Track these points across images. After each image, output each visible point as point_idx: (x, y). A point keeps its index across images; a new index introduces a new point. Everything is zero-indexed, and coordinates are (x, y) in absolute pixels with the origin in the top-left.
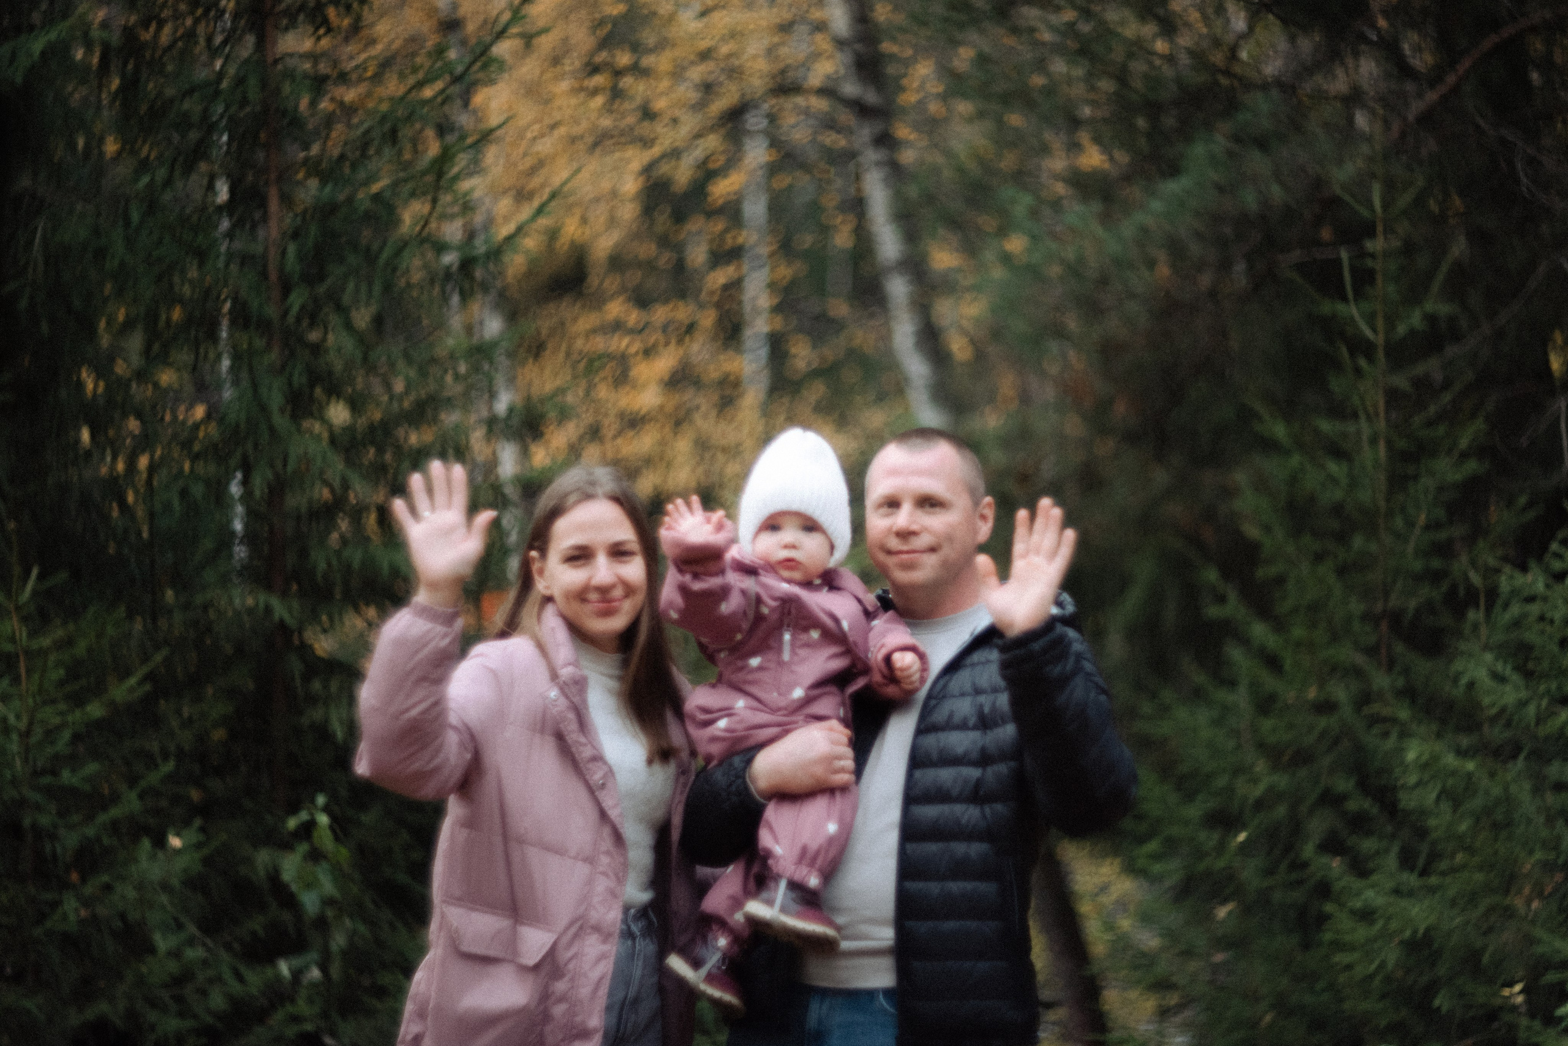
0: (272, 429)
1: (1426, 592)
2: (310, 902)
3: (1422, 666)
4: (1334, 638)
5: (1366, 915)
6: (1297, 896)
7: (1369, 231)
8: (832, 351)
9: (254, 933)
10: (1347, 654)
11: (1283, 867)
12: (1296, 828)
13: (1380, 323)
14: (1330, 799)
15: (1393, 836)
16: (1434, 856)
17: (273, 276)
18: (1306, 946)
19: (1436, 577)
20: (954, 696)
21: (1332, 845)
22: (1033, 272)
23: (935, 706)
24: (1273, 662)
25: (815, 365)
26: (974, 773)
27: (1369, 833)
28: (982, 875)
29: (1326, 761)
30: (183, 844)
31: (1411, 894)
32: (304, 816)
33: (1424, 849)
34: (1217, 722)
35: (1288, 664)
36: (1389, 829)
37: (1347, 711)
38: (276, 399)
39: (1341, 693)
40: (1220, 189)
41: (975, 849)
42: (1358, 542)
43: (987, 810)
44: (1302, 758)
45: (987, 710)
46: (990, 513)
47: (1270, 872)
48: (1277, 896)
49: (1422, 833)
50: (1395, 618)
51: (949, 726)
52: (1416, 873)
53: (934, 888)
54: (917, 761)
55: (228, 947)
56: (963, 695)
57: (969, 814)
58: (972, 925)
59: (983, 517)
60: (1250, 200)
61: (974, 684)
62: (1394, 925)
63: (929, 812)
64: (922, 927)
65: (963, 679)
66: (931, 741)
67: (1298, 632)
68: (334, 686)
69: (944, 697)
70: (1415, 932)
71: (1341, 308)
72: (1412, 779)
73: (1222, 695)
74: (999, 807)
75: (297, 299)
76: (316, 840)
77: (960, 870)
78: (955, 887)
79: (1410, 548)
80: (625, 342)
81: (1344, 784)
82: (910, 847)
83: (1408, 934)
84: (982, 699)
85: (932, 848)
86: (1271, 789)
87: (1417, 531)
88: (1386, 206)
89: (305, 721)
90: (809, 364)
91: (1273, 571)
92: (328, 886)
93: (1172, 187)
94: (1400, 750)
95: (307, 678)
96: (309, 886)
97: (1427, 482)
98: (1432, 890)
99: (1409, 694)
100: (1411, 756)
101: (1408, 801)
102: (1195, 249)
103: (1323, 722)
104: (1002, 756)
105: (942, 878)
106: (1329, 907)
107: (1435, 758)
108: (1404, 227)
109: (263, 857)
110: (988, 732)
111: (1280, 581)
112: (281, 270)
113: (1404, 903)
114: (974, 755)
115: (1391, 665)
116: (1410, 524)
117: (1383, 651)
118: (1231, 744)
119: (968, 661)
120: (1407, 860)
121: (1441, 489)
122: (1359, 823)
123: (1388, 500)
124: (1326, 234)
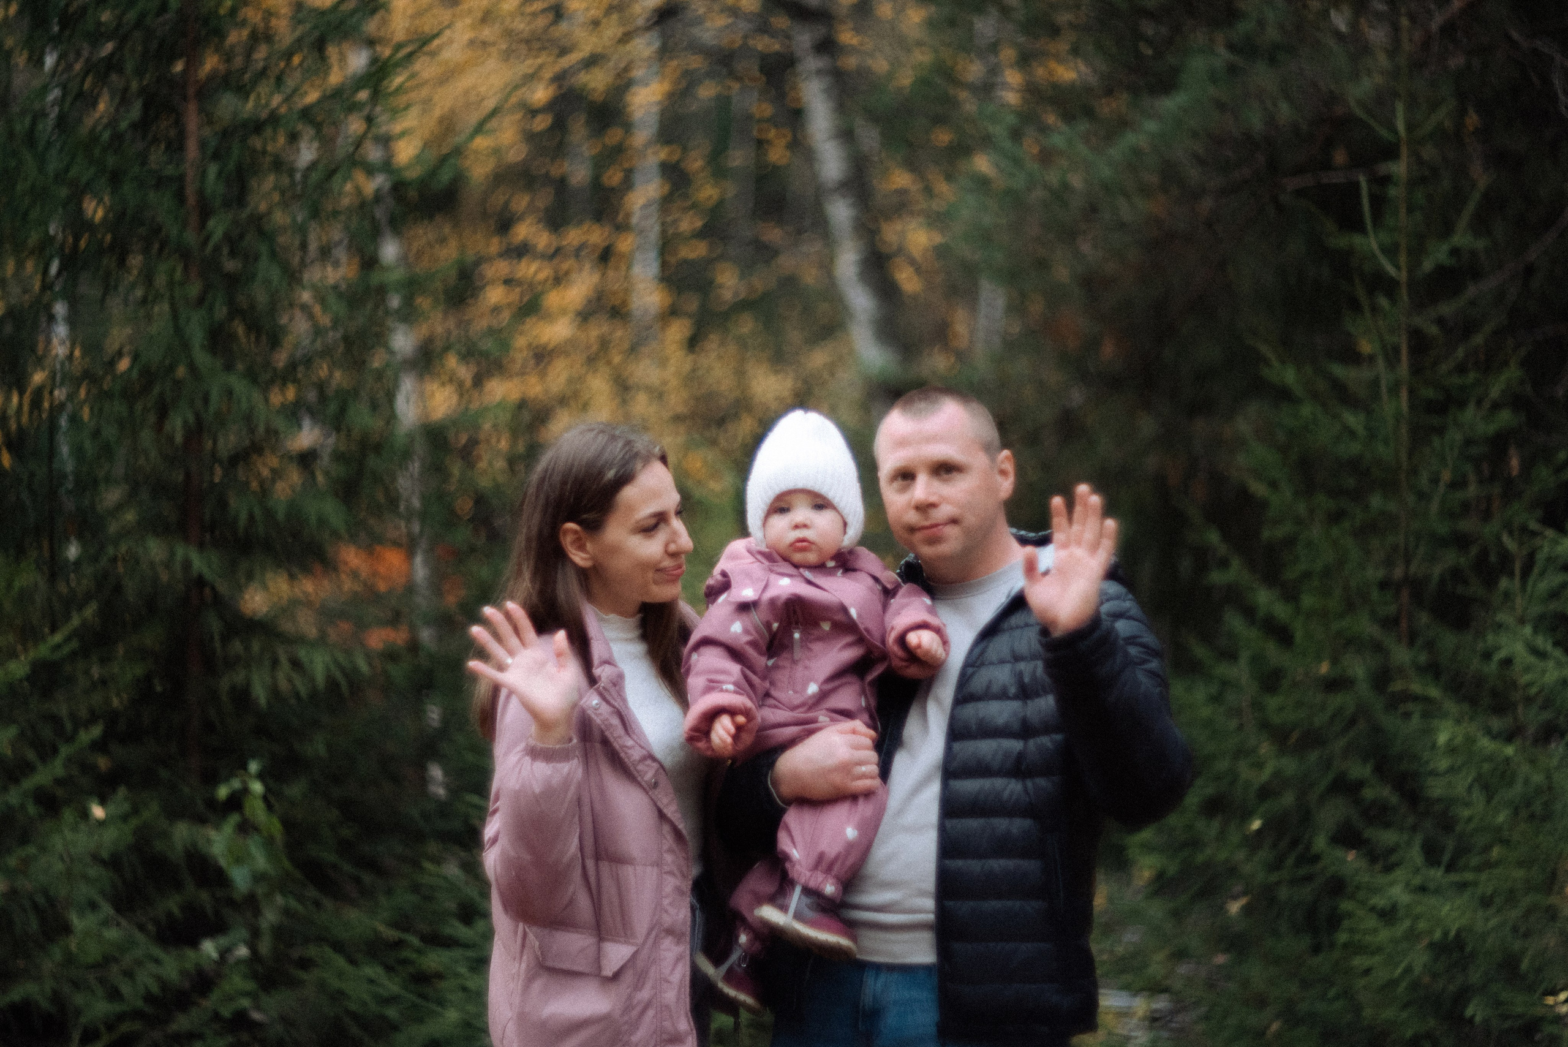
0: (192, 368)
1: (1450, 558)
2: (240, 878)
3: (1448, 640)
4: (1350, 607)
5: (1388, 915)
6: (1306, 893)
7: (1391, 152)
8: (762, 280)
9: (170, 914)
10: (1365, 626)
11: (1290, 861)
12: (1306, 816)
13: (1403, 259)
14: (1345, 787)
15: (1414, 829)
16: (1462, 850)
17: (191, 200)
18: (1316, 949)
19: (1461, 541)
20: (992, 663)
21: (1346, 837)
22: (1014, 200)
23: (973, 674)
24: (1282, 635)
25: (742, 296)
26: (1015, 745)
27: (1387, 825)
28: (1025, 853)
29: (1339, 745)
30: (107, 814)
31: (1437, 891)
32: (236, 784)
33: (1450, 844)
34: (1216, 699)
35: (1299, 635)
36: (1411, 820)
37: (1364, 688)
38: (197, 334)
39: (1358, 668)
40: (1221, 106)
41: (1017, 826)
42: (1376, 501)
43: (1029, 784)
44: (1312, 739)
45: (1026, 680)
46: (1009, 467)
47: (1276, 865)
48: (1283, 893)
49: (1447, 824)
50: (1416, 586)
51: (986, 696)
52: (1442, 869)
53: (974, 866)
54: (956, 733)
55: (142, 928)
56: (1002, 662)
57: (1010, 788)
58: (1014, 904)
59: (1003, 473)
60: (1255, 121)
61: (1013, 651)
62: (1422, 925)
63: (969, 786)
64: (963, 907)
65: (1001, 645)
66: (971, 711)
67: (1308, 601)
68: (256, 646)
69: (982, 664)
70: (1446, 934)
71: (1358, 240)
72: (1443, 764)
73: (1223, 670)
74: (1042, 782)
75: (218, 227)
76: (247, 811)
77: (1002, 847)
78: (998, 865)
79: (1434, 507)
80: (533, 268)
81: (1359, 770)
82: (949, 823)
83: (1438, 935)
84: (1022, 666)
85: (973, 824)
86: (1277, 774)
87: (1442, 488)
88: (1410, 127)
89: (224, 684)
90: (736, 294)
91: (1281, 532)
92: (261, 861)
93: (1170, 104)
94: (1429, 732)
95: (226, 639)
96: (239, 860)
97: (1455, 436)
98: (1463, 886)
99: (1433, 670)
100: (1442, 738)
101: (1436, 789)
102: (1193, 174)
103: (1337, 700)
104: (1046, 729)
105: (981, 856)
106: (1346, 905)
107: (1470, 740)
108: (1429, 152)
109: (182, 832)
110: (1029, 702)
111: (1290, 542)
112: (201, 193)
113: (1433, 901)
114: (1016, 726)
115: (1412, 638)
116: (1435, 480)
117: (1404, 624)
118: (1233, 724)
119: (1005, 625)
120: (1432, 854)
121: (1469, 442)
122: (1379, 814)
123: (1410, 455)
124: (1340, 157)
